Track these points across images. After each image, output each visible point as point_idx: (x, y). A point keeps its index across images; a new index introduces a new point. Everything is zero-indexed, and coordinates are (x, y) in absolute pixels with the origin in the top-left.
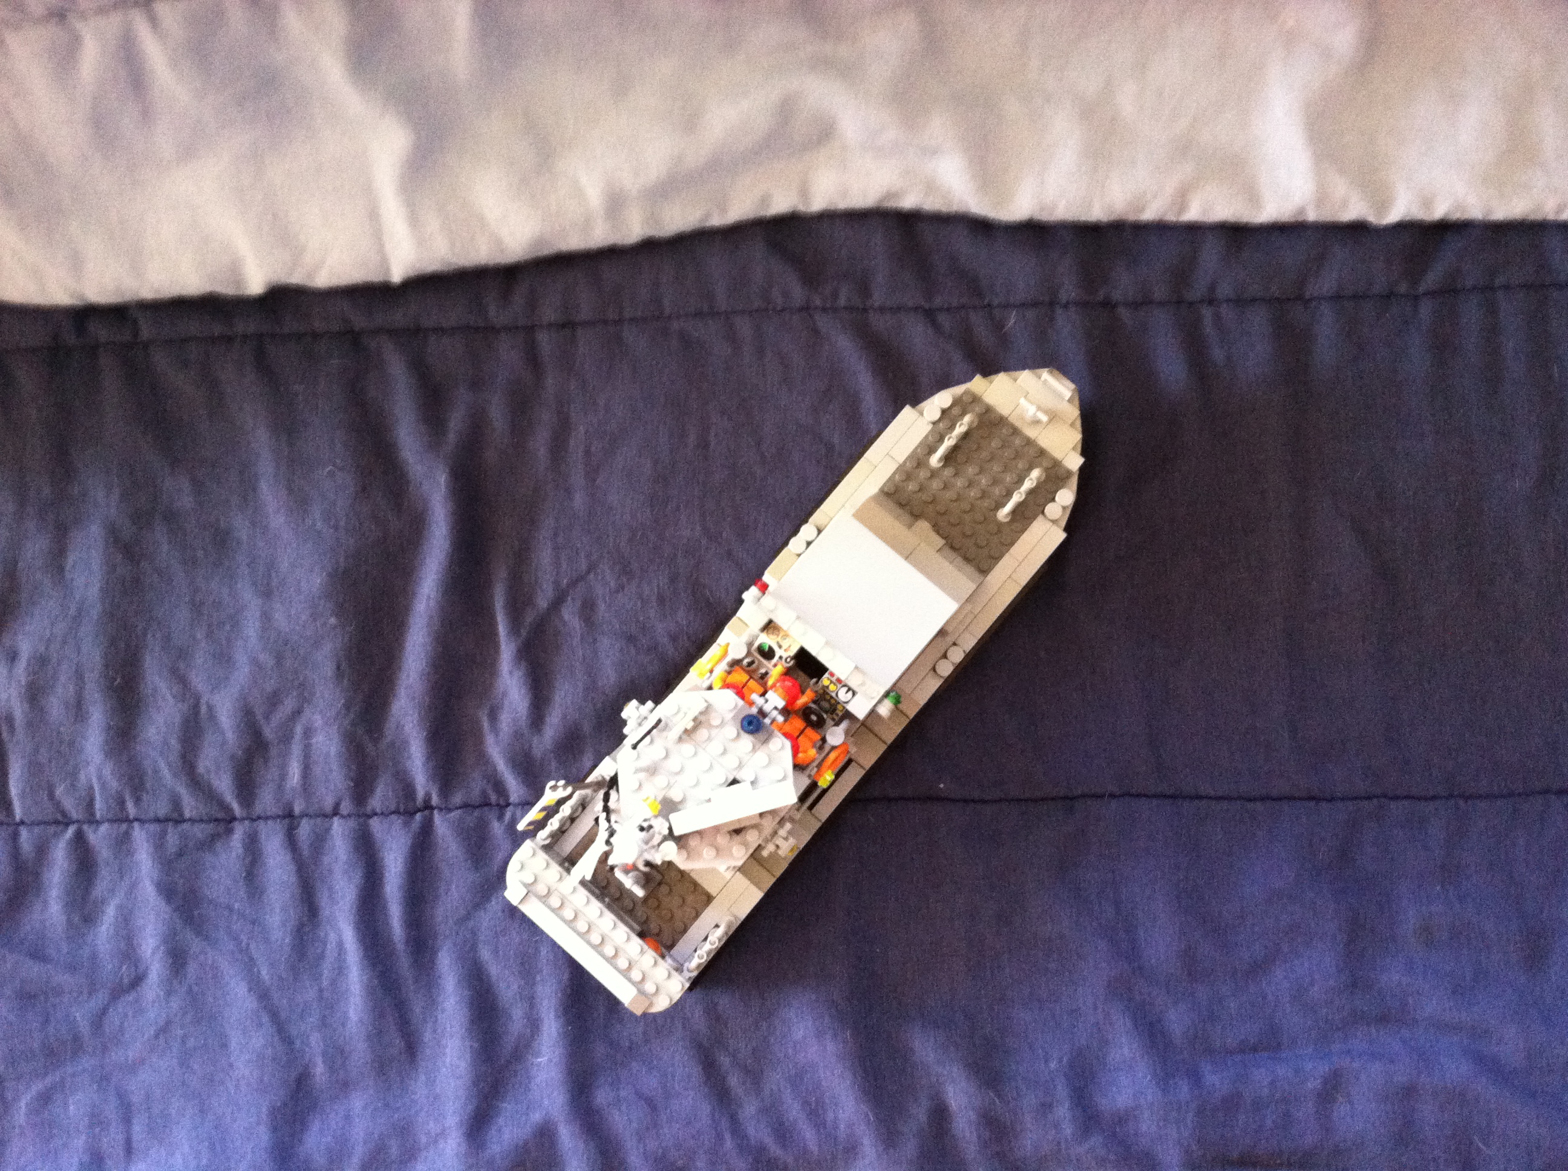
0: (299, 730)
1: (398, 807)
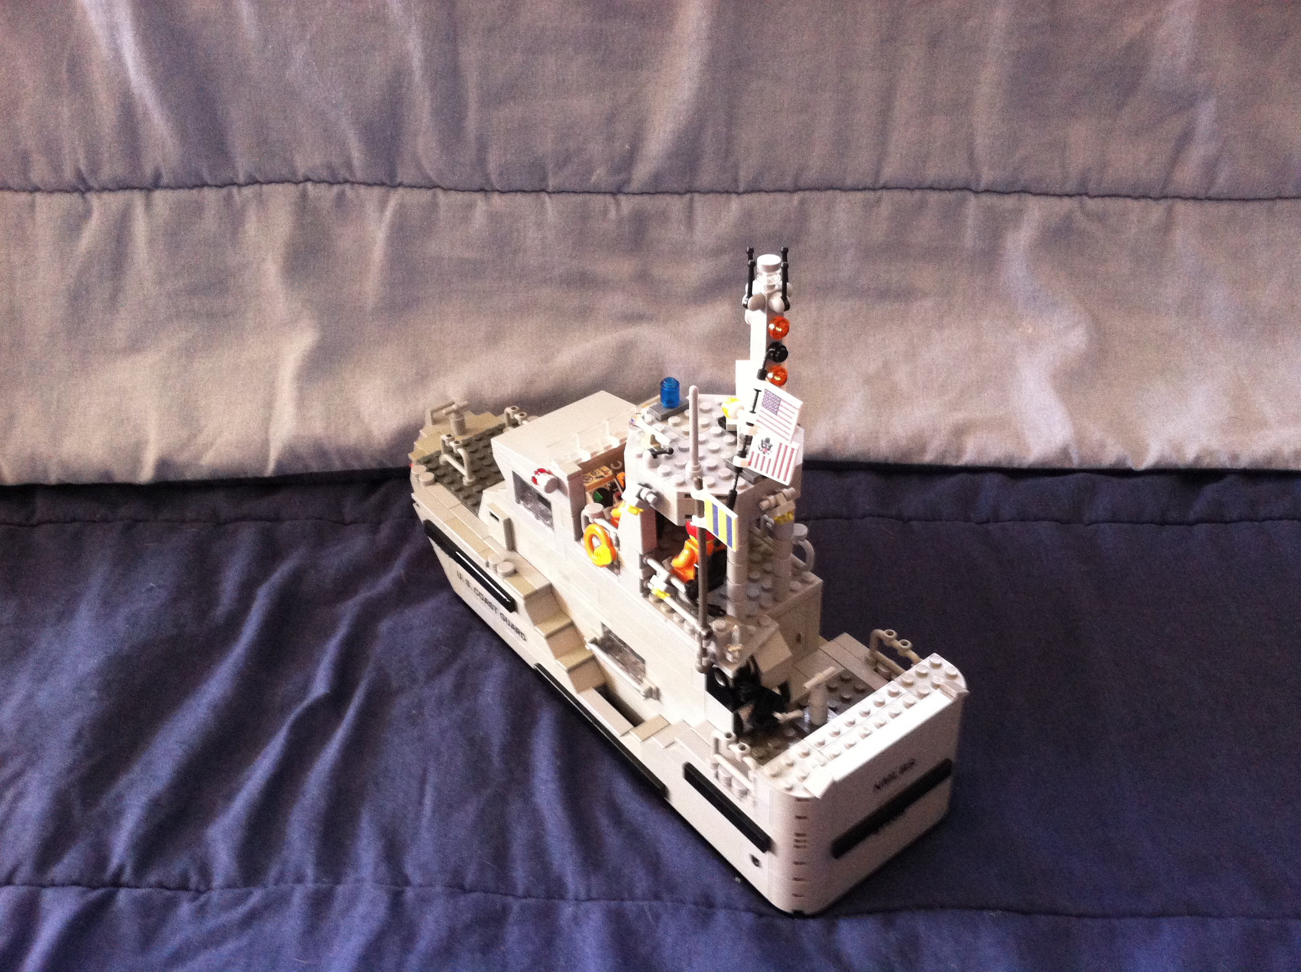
1: (80, 878)
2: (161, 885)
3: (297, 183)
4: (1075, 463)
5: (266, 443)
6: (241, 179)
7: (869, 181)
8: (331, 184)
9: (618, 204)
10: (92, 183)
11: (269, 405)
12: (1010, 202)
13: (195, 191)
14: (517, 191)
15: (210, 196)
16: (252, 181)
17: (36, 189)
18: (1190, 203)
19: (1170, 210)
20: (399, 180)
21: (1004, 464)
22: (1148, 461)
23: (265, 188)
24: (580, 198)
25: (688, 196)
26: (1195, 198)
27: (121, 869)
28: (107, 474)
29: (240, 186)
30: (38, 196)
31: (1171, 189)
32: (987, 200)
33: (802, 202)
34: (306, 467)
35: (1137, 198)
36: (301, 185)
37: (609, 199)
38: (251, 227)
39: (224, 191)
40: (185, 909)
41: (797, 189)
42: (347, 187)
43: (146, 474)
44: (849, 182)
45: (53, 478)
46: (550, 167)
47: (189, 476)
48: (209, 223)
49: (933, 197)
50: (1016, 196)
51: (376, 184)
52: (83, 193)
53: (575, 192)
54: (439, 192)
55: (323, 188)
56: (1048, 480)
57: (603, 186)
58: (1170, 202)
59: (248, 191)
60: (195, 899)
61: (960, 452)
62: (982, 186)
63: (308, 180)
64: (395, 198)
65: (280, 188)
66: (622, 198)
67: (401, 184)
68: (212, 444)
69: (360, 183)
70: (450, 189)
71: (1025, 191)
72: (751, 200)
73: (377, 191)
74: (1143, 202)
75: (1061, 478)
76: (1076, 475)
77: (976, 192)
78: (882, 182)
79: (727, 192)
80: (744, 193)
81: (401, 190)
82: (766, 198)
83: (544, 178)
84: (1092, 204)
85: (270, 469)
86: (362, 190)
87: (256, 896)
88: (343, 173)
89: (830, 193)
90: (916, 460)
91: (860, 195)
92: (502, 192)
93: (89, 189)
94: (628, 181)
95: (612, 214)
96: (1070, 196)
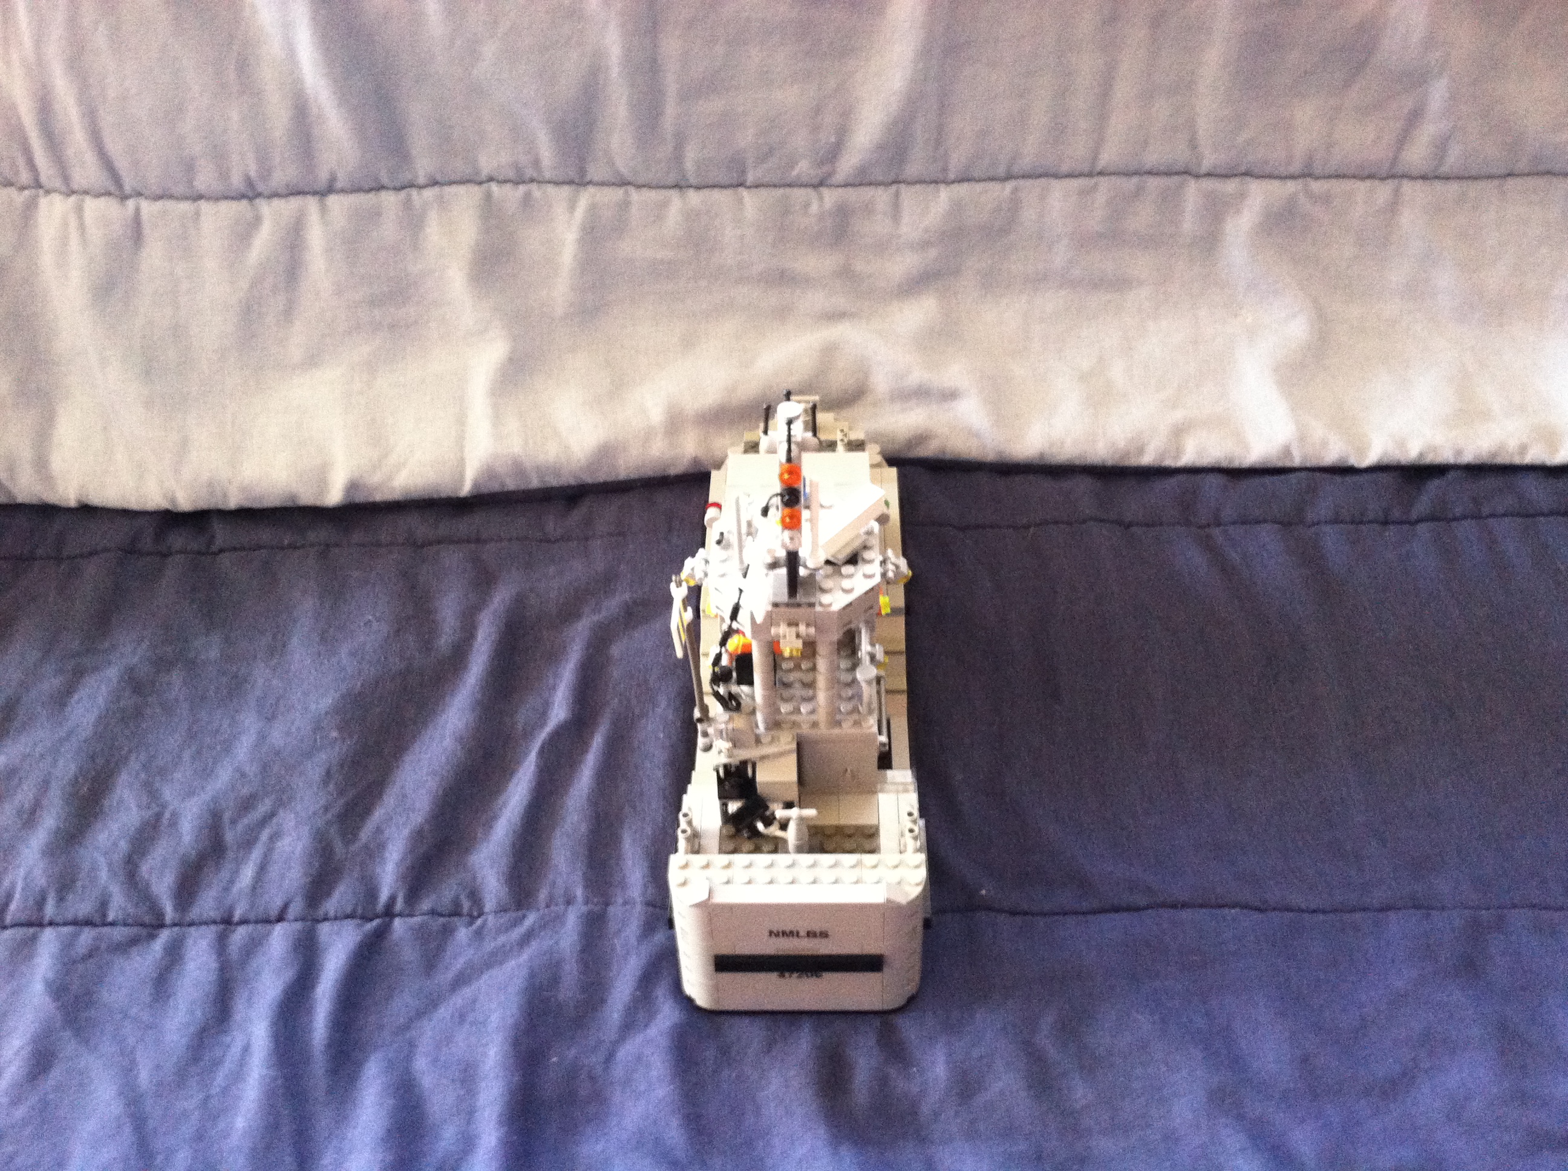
0: (265, 836)
1: (354, 911)
2: (433, 913)
3: (480, 183)
4: (1297, 462)
5: (461, 462)
6: (421, 180)
7: (1085, 167)
8: (517, 183)
9: (821, 198)
10: (261, 187)
11: (461, 421)
12: (1231, 186)
13: (371, 195)
14: (714, 186)
15: (389, 200)
16: (434, 183)
17: (200, 197)
18: (1419, 183)
19: (1397, 192)
20: (588, 178)
21: (1225, 464)
22: (1370, 459)
23: (447, 189)
24: (780, 192)
25: (894, 187)
26: (1424, 178)
27: (392, 899)
28: (293, 497)
29: (421, 187)
30: (204, 205)
31: (1400, 169)
32: (1208, 184)
33: (1015, 190)
34: (503, 484)
35: (1363, 178)
36: (485, 185)
37: (810, 191)
38: (433, 231)
39: (403, 194)
40: (463, 934)
41: (1009, 177)
42: (534, 187)
43: (334, 497)
44: (1065, 168)
45: (233, 503)
46: (750, 162)
47: (378, 497)
48: (389, 229)
49: (1153, 182)
50: (1237, 180)
51: (563, 183)
52: (251, 199)
53: (775, 186)
54: (632, 190)
55: (508, 187)
56: (1268, 480)
57: (805, 179)
58: (1396, 181)
59: (429, 193)
60: (471, 924)
61: (1179, 452)
62: (1204, 169)
63: (491, 179)
64: (586, 198)
65: (461, 189)
66: (825, 192)
67: (590, 183)
68: (404, 464)
69: (549, 182)
70: (644, 186)
71: (1247, 174)
72: (963, 189)
73: (566, 191)
74: (1368, 183)
75: (1283, 477)
76: (1298, 474)
77: (1197, 176)
78: (1098, 168)
79: (936, 182)
80: (953, 182)
81: (591, 189)
82: (978, 187)
83: (744, 172)
84: (1316, 186)
85: (466, 489)
86: (551, 189)
87: (531, 919)
88: (529, 173)
89: (1043, 180)
90: (1134, 461)
91: (1075, 183)
92: (698, 188)
93: (259, 195)
94: (830, 175)
95: (814, 208)
96: (1292, 177)
